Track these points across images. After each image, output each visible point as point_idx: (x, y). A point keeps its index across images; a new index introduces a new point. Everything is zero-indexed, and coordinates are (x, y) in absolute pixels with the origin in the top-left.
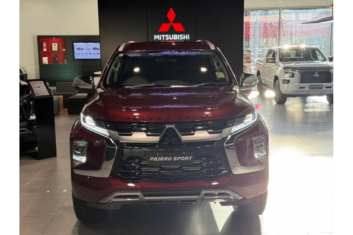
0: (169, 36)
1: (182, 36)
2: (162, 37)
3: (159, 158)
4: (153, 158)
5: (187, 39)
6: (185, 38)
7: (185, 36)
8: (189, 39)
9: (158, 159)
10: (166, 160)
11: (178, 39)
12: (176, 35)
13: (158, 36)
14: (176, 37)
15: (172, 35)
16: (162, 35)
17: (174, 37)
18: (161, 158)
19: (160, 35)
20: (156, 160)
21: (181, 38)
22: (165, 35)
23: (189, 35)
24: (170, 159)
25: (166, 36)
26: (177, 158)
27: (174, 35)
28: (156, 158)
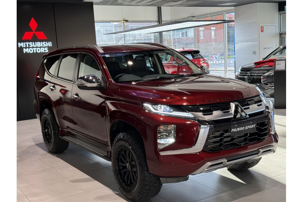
0: (32, 44)
1: (45, 43)
2: (26, 44)
3: (237, 128)
4: (233, 129)
5: (49, 46)
6: (48, 45)
7: (48, 43)
8: (51, 46)
9: (236, 130)
10: (241, 130)
11: (42, 46)
12: (39, 43)
13: (22, 43)
14: (40, 44)
15: (36, 43)
16: (26, 43)
17: (38, 45)
18: (238, 128)
19: (24, 43)
20: (235, 131)
21: (44, 45)
22: (28, 43)
23: (51, 42)
24: (243, 128)
25: (30, 43)
26: (247, 127)
27: (38, 43)
28: (235, 129)
